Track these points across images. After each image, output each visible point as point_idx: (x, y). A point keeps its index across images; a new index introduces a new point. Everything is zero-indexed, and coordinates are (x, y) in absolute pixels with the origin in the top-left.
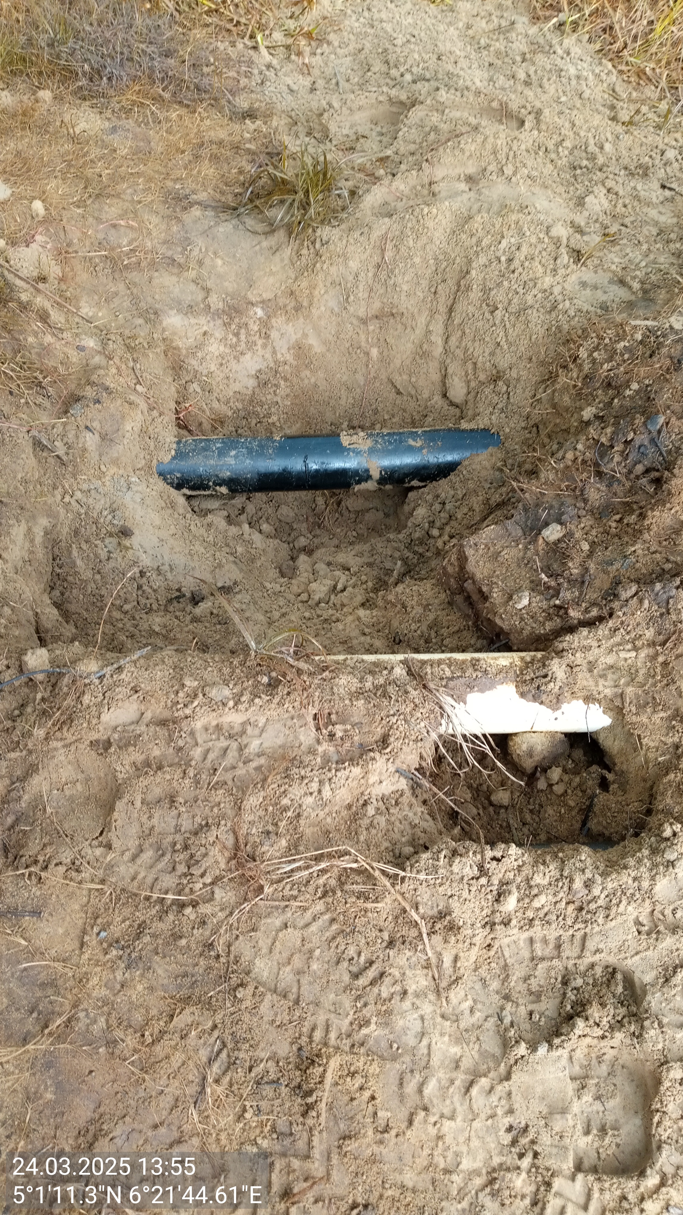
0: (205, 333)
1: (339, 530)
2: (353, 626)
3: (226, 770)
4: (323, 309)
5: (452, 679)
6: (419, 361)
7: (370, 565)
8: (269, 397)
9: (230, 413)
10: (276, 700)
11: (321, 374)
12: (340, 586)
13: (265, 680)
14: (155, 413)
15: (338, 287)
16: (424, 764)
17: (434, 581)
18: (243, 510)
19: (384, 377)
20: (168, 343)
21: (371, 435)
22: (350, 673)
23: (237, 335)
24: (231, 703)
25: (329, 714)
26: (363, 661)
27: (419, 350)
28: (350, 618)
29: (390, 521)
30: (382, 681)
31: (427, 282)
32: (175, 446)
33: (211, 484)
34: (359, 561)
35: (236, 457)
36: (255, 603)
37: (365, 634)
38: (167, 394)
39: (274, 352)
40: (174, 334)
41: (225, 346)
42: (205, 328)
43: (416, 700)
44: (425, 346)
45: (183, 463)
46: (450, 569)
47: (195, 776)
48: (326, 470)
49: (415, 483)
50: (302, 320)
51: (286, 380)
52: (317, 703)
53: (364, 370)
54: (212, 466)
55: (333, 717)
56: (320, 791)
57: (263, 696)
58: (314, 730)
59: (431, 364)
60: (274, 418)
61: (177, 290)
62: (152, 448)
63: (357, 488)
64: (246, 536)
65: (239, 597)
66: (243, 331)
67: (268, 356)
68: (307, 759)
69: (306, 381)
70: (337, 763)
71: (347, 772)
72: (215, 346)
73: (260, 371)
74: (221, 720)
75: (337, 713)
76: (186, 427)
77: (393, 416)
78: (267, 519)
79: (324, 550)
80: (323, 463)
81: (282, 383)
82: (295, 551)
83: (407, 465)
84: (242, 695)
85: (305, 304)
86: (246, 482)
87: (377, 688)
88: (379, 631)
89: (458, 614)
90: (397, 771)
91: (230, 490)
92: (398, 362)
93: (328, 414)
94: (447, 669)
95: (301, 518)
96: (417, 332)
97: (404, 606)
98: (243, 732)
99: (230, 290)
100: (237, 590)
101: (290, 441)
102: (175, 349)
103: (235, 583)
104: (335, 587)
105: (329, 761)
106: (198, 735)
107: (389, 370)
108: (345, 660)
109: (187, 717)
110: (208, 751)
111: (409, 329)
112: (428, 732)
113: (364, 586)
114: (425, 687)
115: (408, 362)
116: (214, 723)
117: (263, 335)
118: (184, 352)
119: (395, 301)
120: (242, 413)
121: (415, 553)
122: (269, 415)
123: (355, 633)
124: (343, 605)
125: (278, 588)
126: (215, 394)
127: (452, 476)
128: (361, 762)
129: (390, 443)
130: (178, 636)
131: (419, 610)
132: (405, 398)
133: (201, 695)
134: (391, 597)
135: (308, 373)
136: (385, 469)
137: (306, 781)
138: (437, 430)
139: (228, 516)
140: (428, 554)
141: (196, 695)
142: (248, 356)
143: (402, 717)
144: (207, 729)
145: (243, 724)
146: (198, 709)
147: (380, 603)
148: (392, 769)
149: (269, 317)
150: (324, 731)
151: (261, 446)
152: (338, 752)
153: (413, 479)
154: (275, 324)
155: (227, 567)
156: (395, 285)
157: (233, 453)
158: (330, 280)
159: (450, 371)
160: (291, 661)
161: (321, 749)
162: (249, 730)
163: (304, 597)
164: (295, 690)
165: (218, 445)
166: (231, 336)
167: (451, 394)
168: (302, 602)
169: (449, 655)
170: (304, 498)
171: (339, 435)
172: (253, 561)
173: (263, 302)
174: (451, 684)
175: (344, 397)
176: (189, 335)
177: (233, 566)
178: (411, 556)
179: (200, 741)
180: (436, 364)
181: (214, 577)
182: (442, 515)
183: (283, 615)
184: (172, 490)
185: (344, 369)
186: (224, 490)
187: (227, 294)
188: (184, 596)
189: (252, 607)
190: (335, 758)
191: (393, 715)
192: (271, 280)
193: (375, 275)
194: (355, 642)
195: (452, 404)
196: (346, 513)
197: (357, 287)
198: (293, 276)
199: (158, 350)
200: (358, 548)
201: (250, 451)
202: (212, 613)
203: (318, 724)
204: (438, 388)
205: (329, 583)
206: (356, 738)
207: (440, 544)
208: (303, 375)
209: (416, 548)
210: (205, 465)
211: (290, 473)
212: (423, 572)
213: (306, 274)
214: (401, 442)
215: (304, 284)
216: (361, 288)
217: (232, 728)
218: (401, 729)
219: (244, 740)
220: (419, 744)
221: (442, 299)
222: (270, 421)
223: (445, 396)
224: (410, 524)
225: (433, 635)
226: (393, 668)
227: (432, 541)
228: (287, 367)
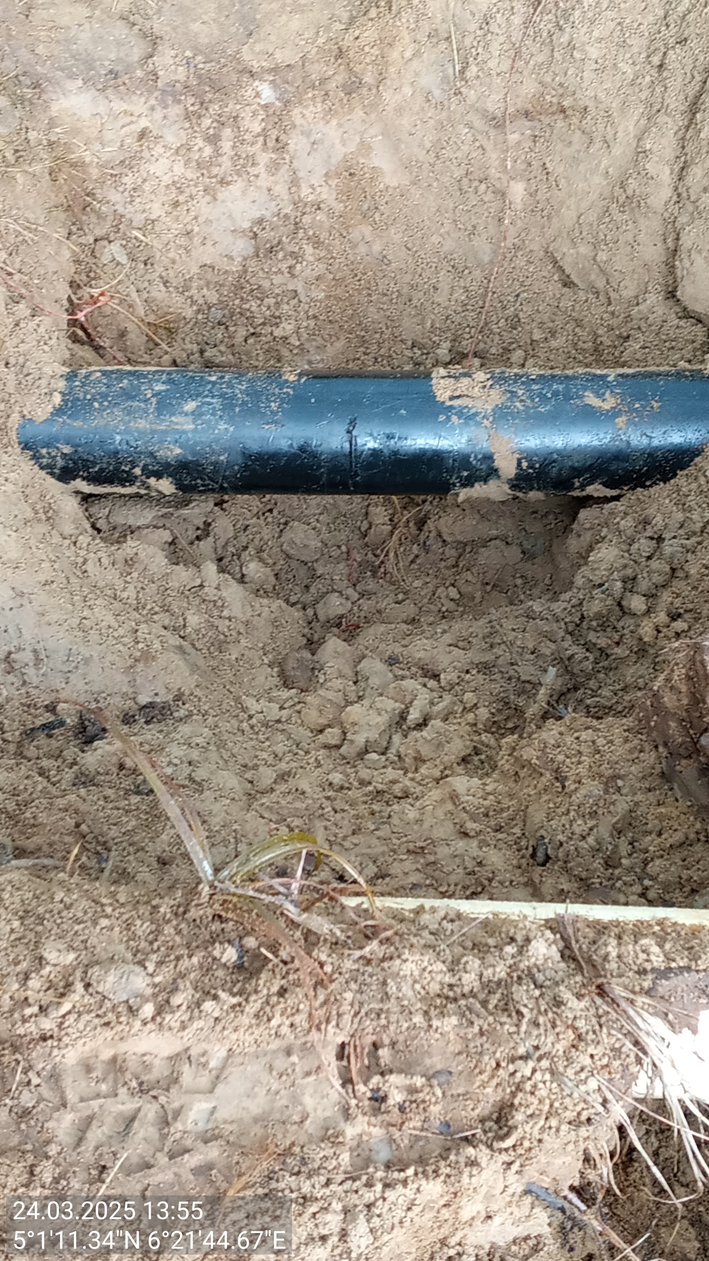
0: (143, 135)
1: (417, 583)
2: (440, 813)
3: (128, 1170)
4: (407, 90)
5: (664, 973)
6: (618, 217)
7: (485, 668)
8: (278, 279)
9: (189, 313)
10: (252, 1007)
11: (396, 235)
12: (414, 716)
13: (230, 955)
14: (22, 309)
15: (443, 45)
16: (592, 1176)
17: (628, 721)
18: (204, 531)
19: (535, 245)
20: (59, 152)
21: (501, 380)
22: (427, 946)
23: (213, 140)
24: (148, 1010)
25: (375, 1046)
26: (459, 916)
27: (618, 191)
28: (435, 794)
29: (532, 569)
30: (500, 971)
31: (645, 42)
32: (61, 384)
33: (137, 471)
34: (461, 657)
35: (196, 414)
36: (221, 745)
37: (466, 835)
38: (52, 266)
39: (295, 182)
40: (75, 132)
41: (187, 163)
42: (144, 123)
43: (581, 1023)
44: (632, 184)
45: (77, 424)
46: (669, 700)
47: (56, 1181)
48: (395, 453)
49: (596, 489)
50: (359, 113)
51: (317, 243)
52: (347, 1018)
53: (492, 230)
54: (142, 433)
55: (384, 1053)
56: (344, 1235)
57: (223, 995)
58: (337, 1083)
59: (643, 223)
60: (286, 328)
61: (85, 36)
62: (11, 388)
63: (464, 494)
64: (209, 592)
65: (185, 729)
66: (227, 132)
67: (281, 189)
68: (317, 1153)
69: (362, 249)
70: (388, 1166)
71: (409, 1192)
72: (164, 163)
73: (260, 221)
74: (122, 1047)
75: (393, 1044)
76: (90, 341)
77: (553, 333)
78: (260, 550)
79: (382, 628)
80: (390, 437)
81: (309, 249)
82: (317, 626)
83: (579, 450)
84: (175, 990)
85: (369, 78)
86: (216, 471)
87: (489, 987)
88: (498, 829)
89: (683, 804)
90: (527, 1192)
91: (181, 487)
92: (569, 215)
93: (407, 323)
94: (655, 949)
95: (335, 553)
96: (617, 151)
97: (560, 777)
98: (174, 1080)
99: (204, 40)
100: (182, 713)
101: (319, 384)
102: (74, 165)
103: (179, 697)
104: (403, 717)
105: (368, 1162)
106: (67, 1082)
107: (549, 233)
108: (419, 911)
109: (44, 1039)
110: (88, 1121)
111: (597, 145)
112: (605, 1103)
113: (470, 717)
114: (602, 991)
115: (592, 217)
116: (106, 1054)
117: (271, 144)
118: (94, 173)
119: (571, 81)
120: (217, 314)
121: (588, 647)
122: (275, 320)
123: (445, 830)
124: (419, 760)
125: (273, 711)
126: (159, 270)
127: (681, 480)
128: (445, 1170)
129: (544, 398)
130: (42, 818)
131: (594, 787)
132: (582, 296)
133: (79, 987)
134: (530, 753)
135: (367, 230)
136: (527, 455)
137: (314, 1209)
138: (651, 375)
139: (173, 543)
140: (619, 651)
141: (68, 985)
142: (236, 189)
143: (545, 1063)
144: (88, 1069)
145: (174, 1059)
146: (72, 1018)
147: (504, 762)
148: (517, 1187)
149: (286, 104)
150: (361, 1088)
151: (254, 394)
152: (391, 1140)
153: (591, 483)
154: (298, 121)
155: (162, 660)
156: (571, 46)
157: (190, 406)
158: (426, 27)
159: (686, 241)
160: (292, 911)
161: (351, 1131)
162: (187, 1074)
163: (332, 736)
164: (298, 984)
165: (159, 387)
166: (200, 143)
167: (686, 293)
168: (326, 747)
169: (661, 912)
170: (344, 508)
171: (428, 376)
172: (221, 645)
173: (275, 70)
174: (664, 986)
175: (444, 287)
176: (108, 135)
177: (177, 660)
178: (579, 652)
179: (71, 1097)
180: (656, 224)
181: (132, 682)
182: (655, 564)
183: (283, 777)
184: (51, 480)
185: (448, 226)
186: (166, 486)
187: (197, 51)
188: (62, 723)
189: (213, 756)
190: (384, 1154)
191: (525, 1058)
192: (296, 23)
193: (527, 23)
194: (443, 851)
195: (686, 314)
196: (435, 546)
197: (486, 47)
198: (345, 16)
199: (37, 168)
200: (459, 627)
201: (229, 403)
202: (121, 767)
203: (348, 1069)
204: (657, 277)
205: (391, 705)
206: (435, 1110)
207: (647, 630)
208: (355, 234)
209: (592, 636)
210: (127, 431)
211: (314, 455)
212: (605, 692)
213: (373, 13)
214: (568, 397)
215: (369, 34)
216: (495, 48)
217: (147, 1067)
218: (542, 1092)
219: (175, 1100)
220: (583, 1132)
221: (675, 82)
222: (278, 332)
223: (671, 294)
224: (579, 581)
225: (624, 848)
226: (528, 940)
227: (628, 622)
228: (320, 216)
